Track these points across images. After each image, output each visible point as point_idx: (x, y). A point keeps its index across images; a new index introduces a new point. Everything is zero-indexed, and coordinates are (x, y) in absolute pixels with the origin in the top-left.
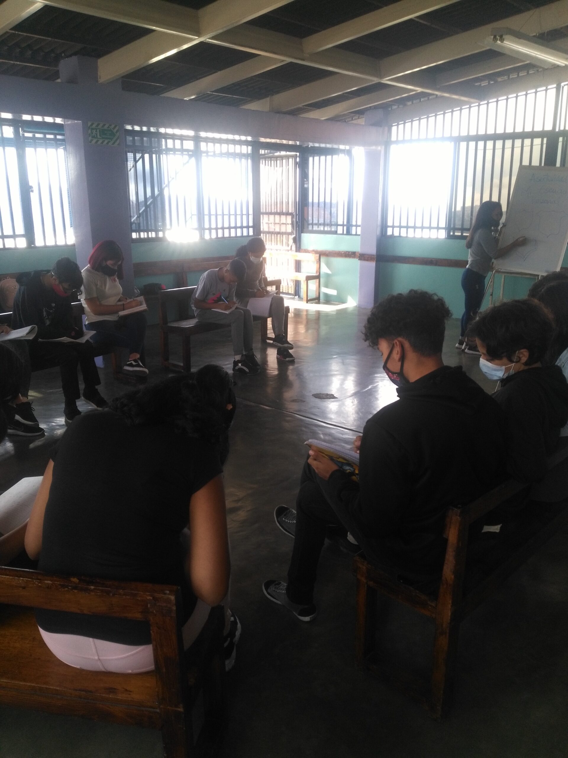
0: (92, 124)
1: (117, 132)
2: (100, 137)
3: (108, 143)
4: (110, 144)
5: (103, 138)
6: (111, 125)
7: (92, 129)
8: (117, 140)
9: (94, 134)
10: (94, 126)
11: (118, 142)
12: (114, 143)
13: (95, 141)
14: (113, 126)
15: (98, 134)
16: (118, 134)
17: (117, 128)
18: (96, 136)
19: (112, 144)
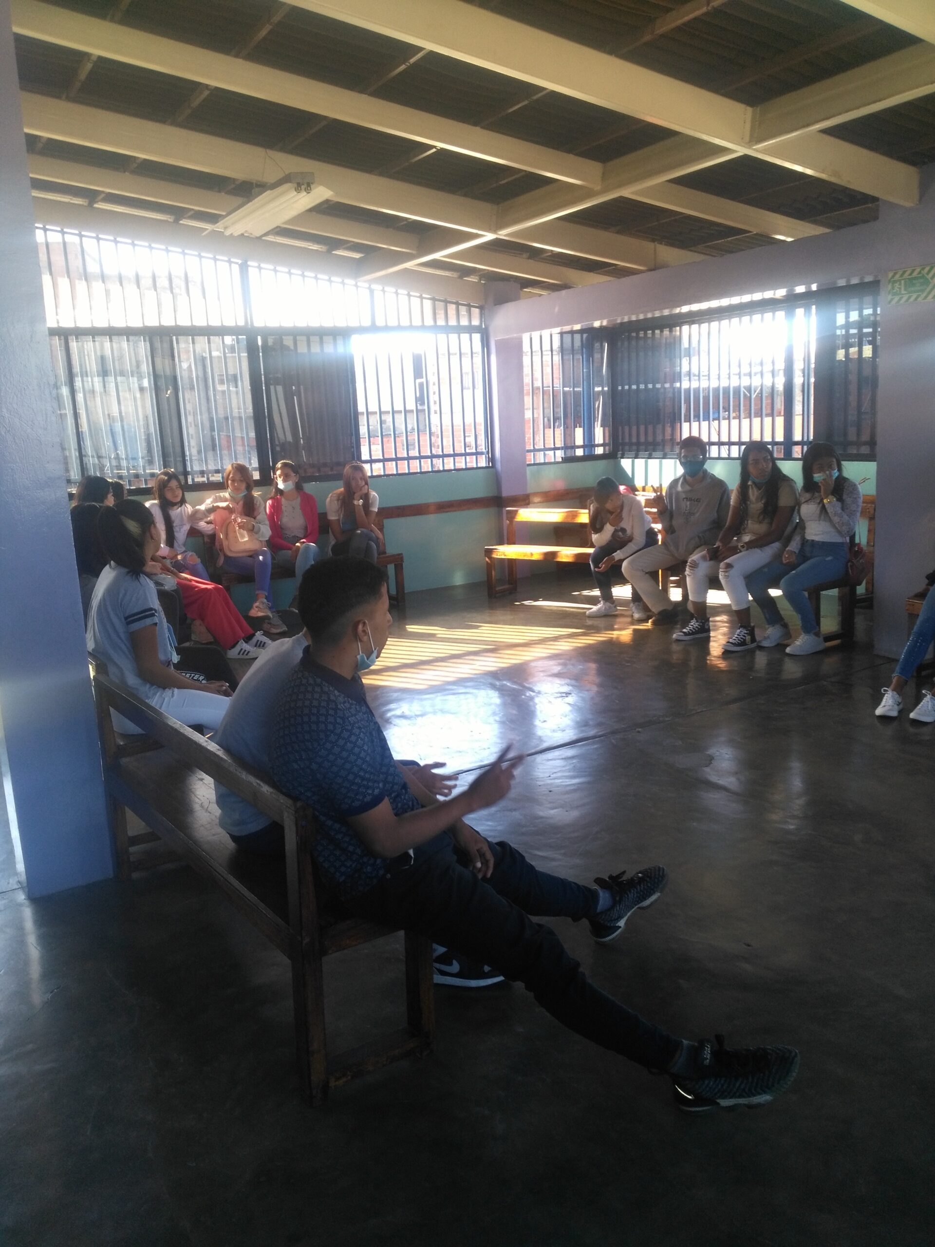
0: (895, 274)
1: (932, 278)
3: (916, 299)
4: (920, 299)
5: (909, 293)
6: (923, 269)
8: (929, 293)
9: (896, 288)
10: (897, 276)
11: (934, 292)
12: (926, 297)
13: (896, 299)
14: (927, 269)
15: (903, 288)
16: (934, 280)
17: (934, 269)
18: (898, 292)
19: (924, 299)
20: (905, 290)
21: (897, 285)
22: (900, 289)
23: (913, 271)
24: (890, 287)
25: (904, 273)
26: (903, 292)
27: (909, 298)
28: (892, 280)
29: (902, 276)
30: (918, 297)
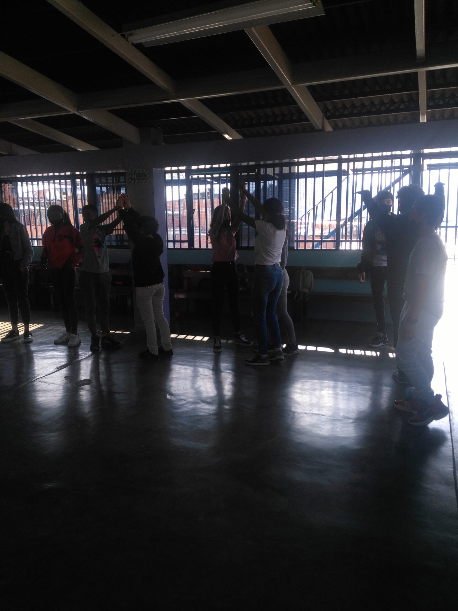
0: (132, 171)
1: (148, 174)
2: (137, 179)
4: (143, 183)
6: (144, 170)
7: (132, 174)
8: (147, 180)
9: (133, 177)
10: (133, 172)
11: (149, 180)
12: (145, 182)
13: (133, 181)
14: (145, 171)
15: (136, 177)
16: (149, 175)
17: (148, 171)
21: (133, 175)
22: (134, 177)
23: (140, 170)
24: (130, 176)
25: (136, 171)
27: (139, 182)
28: (131, 173)
29: (135, 172)
30: (142, 181)
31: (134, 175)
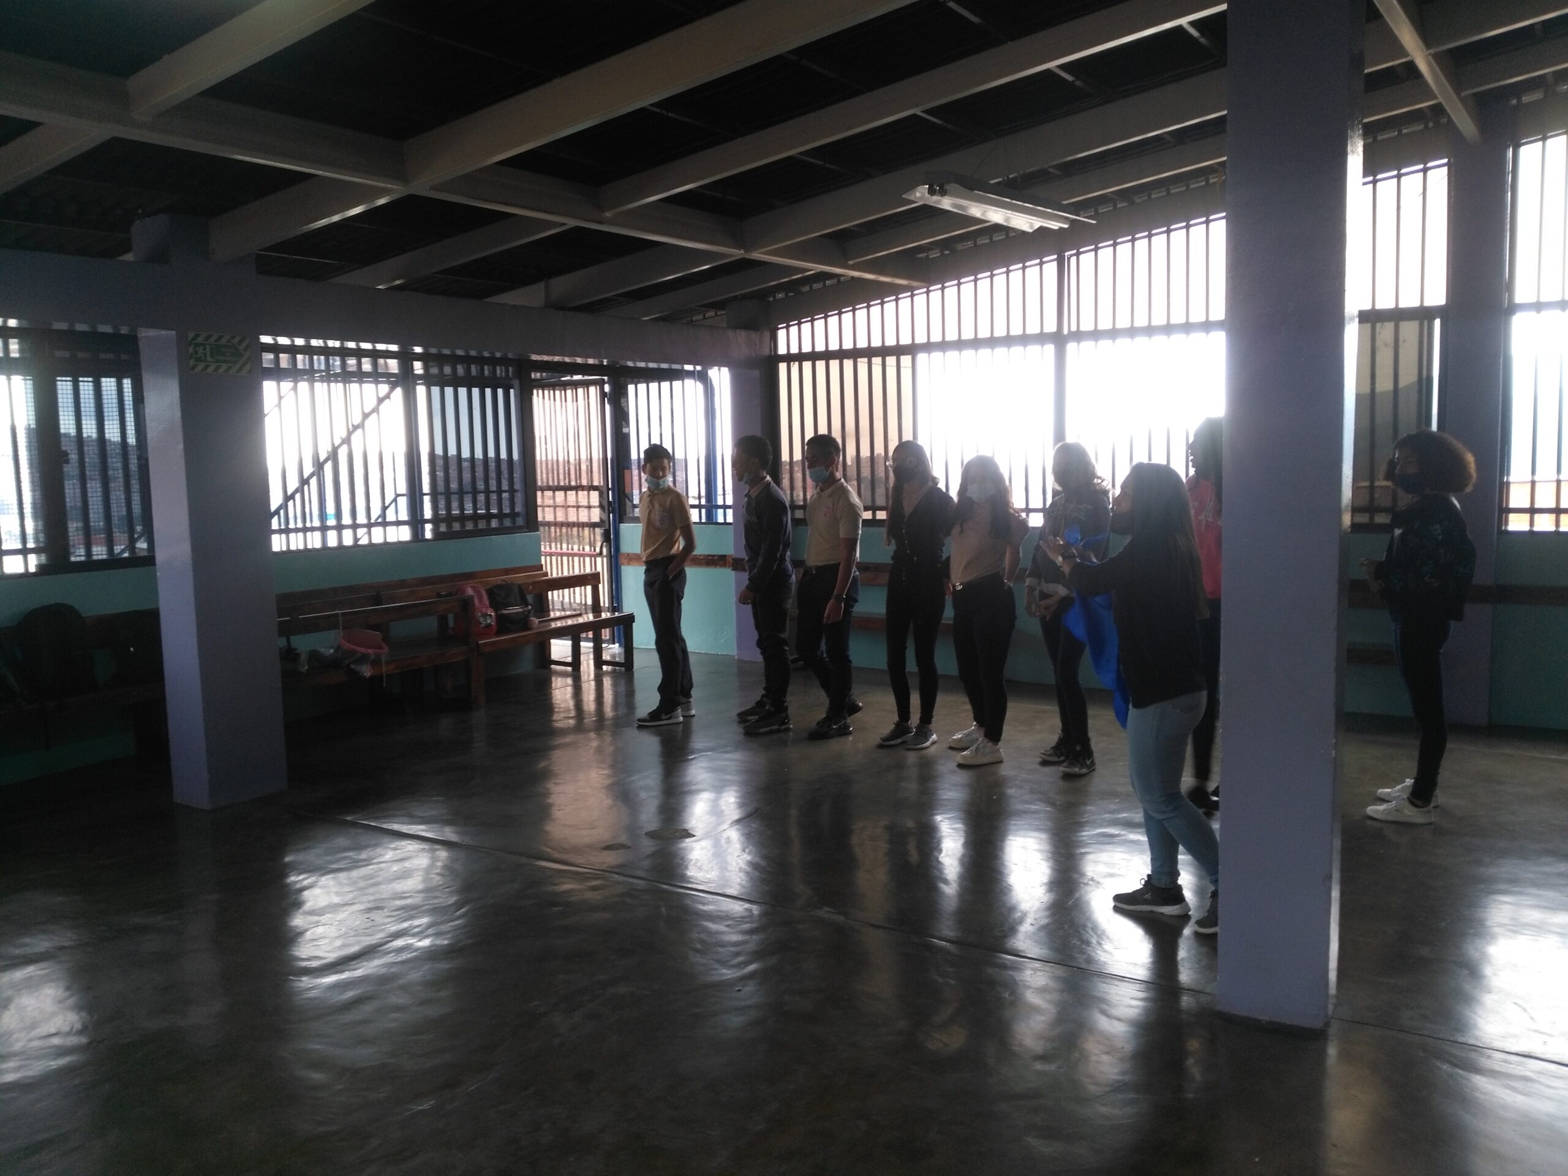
0: (197, 336)
1: (244, 348)
2: (212, 360)
3: (226, 371)
4: (231, 370)
5: (217, 361)
6: (233, 337)
7: (198, 345)
8: (245, 364)
9: (199, 353)
10: (200, 340)
11: (248, 366)
12: (239, 371)
14: (237, 339)
15: (208, 354)
16: (248, 354)
17: (246, 340)
18: (203, 358)
19: (236, 372)
20: (212, 356)
21: (200, 350)
22: (205, 354)
23: (221, 337)
24: (191, 350)
25: (209, 337)
26: (209, 359)
27: (218, 367)
28: (193, 342)
29: (206, 340)
30: (229, 368)
31: (205, 349)
